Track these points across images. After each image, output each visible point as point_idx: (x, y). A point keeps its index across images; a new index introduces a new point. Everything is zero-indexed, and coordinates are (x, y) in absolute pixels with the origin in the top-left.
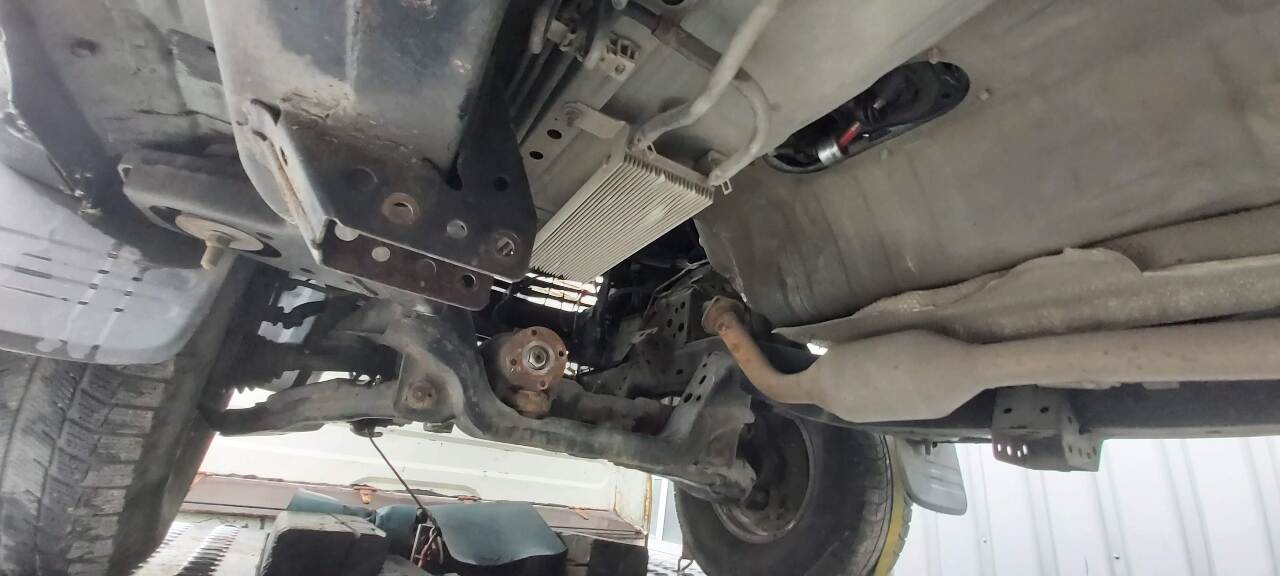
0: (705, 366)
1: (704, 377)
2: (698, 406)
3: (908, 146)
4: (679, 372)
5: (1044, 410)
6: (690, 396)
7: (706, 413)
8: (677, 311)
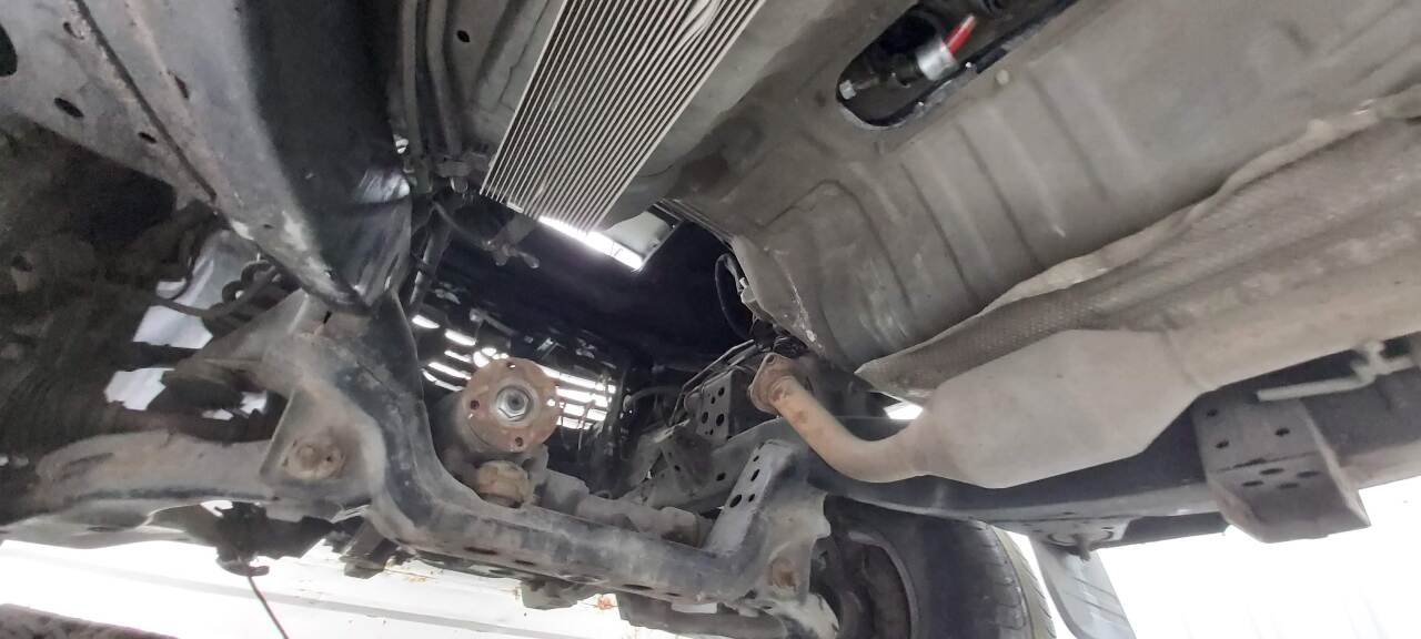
0: (756, 458)
1: (757, 473)
2: (753, 507)
3: (1032, 64)
4: (721, 477)
5: (1282, 432)
6: (738, 499)
7: (764, 516)
8: (713, 401)
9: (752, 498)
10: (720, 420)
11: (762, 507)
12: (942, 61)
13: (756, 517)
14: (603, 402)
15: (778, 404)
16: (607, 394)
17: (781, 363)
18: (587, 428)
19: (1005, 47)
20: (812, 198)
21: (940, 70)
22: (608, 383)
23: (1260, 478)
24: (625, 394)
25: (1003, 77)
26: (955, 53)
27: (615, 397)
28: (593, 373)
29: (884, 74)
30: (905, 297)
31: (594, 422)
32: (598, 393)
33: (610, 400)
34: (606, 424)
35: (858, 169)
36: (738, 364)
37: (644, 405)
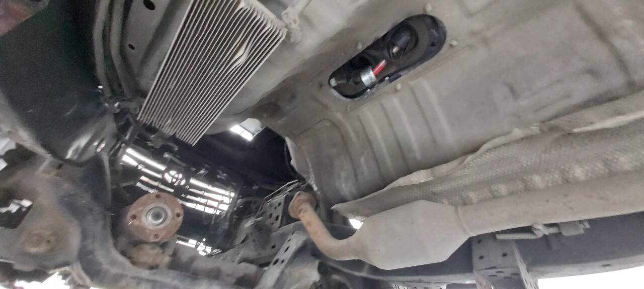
0: (289, 240)
1: (288, 248)
2: (282, 266)
3: (411, 83)
4: (273, 247)
5: (505, 255)
6: (277, 261)
7: (286, 271)
8: (275, 208)
9: (283, 261)
10: (277, 218)
11: (286, 267)
12: (371, 78)
13: (282, 272)
14: (227, 200)
15: (301, 216)
16: (230, 197)
17: (304, 196)
18: (218, 213)
19: (401, 73)
20: (319, 126)
21: (370, 82)
22: (230, 192)
23: (496, 274)
24: (238, 198)
25: (399, 86)
26: (376, 76)
27: (234, 198)
28: (225, 187)
29: (348, 79)
30: (356, 176)
31: (223, 211)
32: (226, 196)
33: (231, 199)
34: (227, 212)
35: (339, 116)
36: (289, 191)
37: (247, 205)
